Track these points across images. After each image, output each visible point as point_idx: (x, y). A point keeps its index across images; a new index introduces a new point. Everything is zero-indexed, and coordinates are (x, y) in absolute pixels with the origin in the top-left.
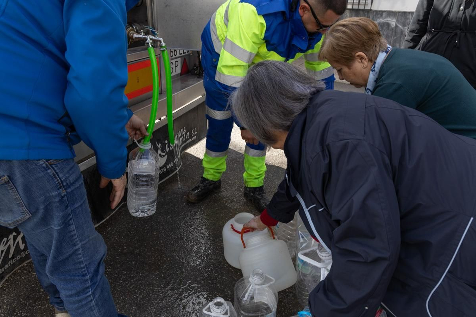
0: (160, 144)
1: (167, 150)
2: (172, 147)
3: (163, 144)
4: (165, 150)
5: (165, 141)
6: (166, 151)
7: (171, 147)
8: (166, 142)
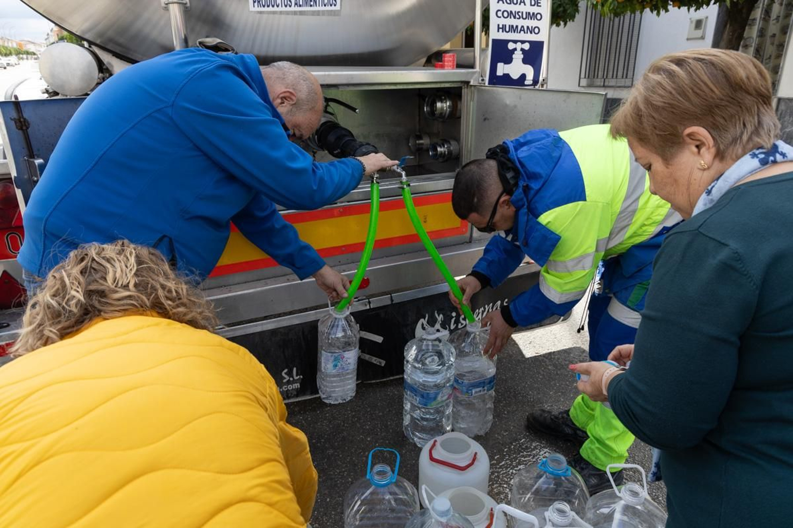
0: (441, 316)
1: (452, 327)
2: (462, 324)
3: (448, 316)
4: (447, 326)
5: (452, 312)
6: (450, 327)
7: (460, 324)
8: (454, 314)
